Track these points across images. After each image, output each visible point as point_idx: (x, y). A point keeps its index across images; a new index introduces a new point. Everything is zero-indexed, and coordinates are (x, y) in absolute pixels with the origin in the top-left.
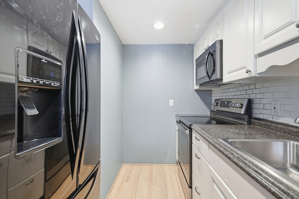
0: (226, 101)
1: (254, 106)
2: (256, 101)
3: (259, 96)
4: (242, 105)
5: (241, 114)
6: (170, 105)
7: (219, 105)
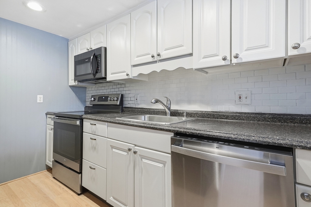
0: (104, 97)
1: (124, 99)
2: (125, 96)
3: (127, 92)
4: (118, 98)
5: (117, 105)
6: (38, 101)
7: (97, 100)
